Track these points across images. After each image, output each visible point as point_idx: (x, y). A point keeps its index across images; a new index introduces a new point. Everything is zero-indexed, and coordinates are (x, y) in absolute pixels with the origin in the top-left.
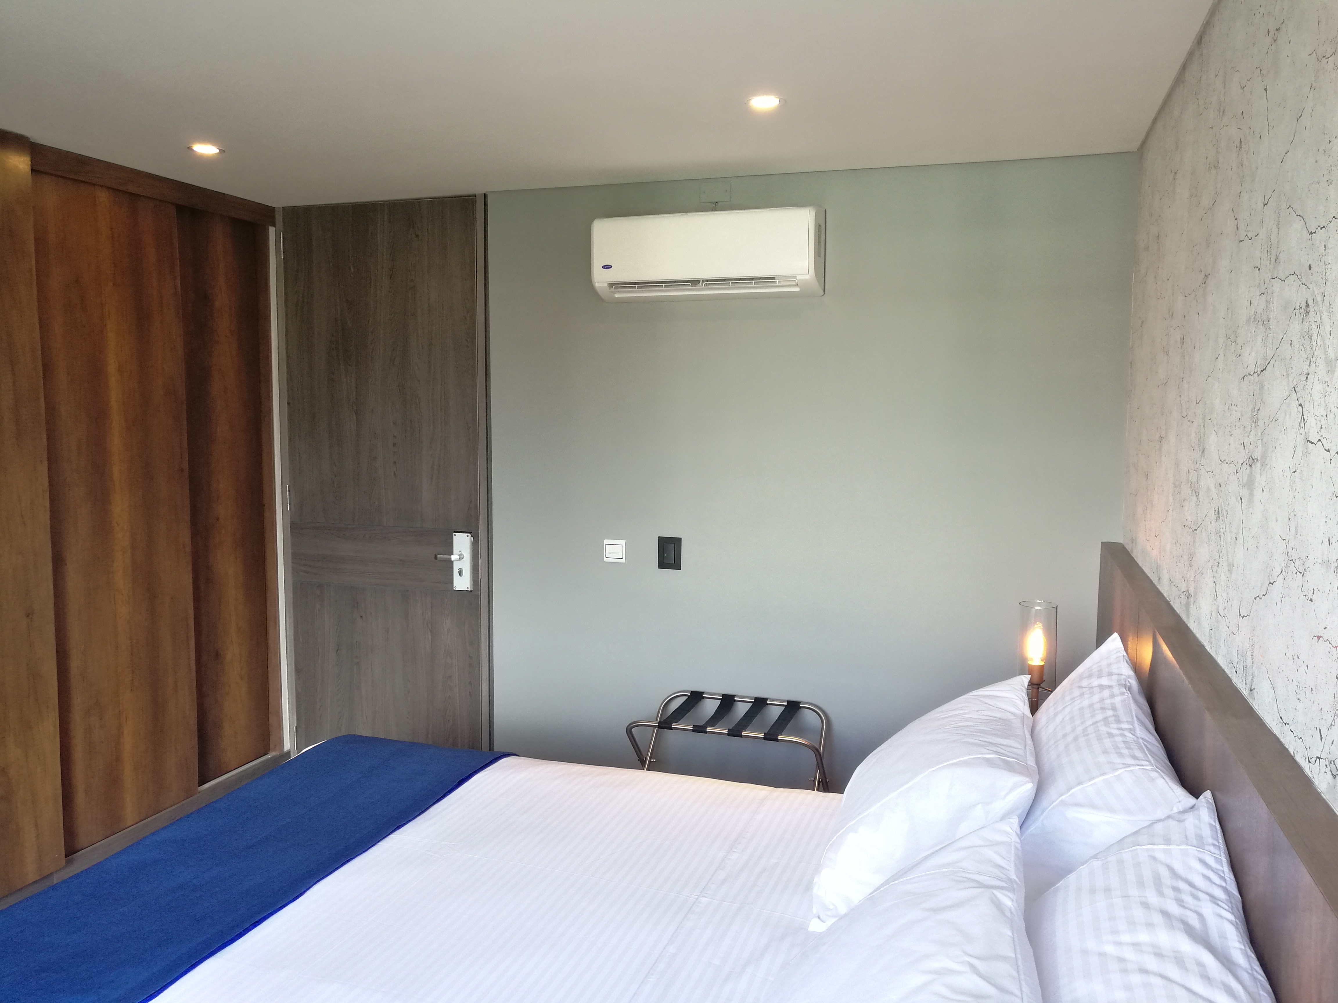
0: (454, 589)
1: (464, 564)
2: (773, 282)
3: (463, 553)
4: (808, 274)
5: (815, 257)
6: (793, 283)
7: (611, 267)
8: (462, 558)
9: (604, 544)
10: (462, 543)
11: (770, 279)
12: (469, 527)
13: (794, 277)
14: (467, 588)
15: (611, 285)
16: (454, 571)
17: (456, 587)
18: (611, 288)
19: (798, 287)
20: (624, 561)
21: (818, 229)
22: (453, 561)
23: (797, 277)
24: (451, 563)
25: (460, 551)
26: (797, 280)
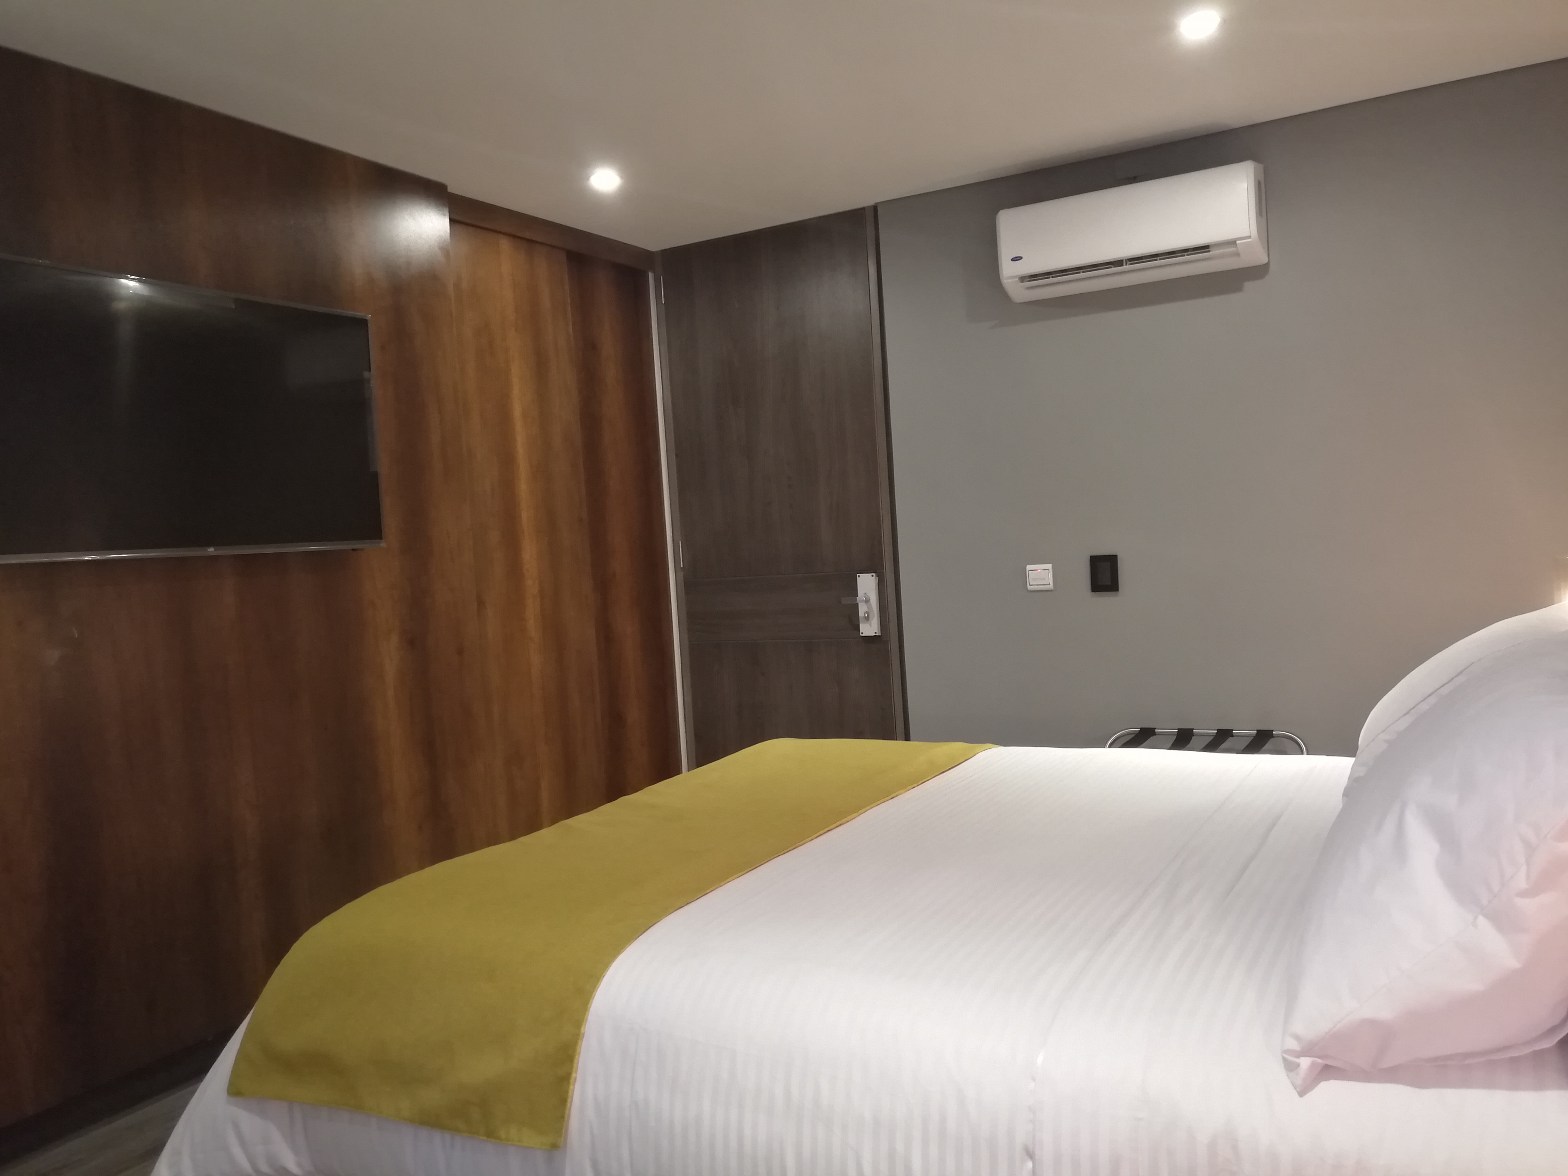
0: (861, 635)
1: (870, 607)
2: (1209, 251)
3: (868, 595)
4: (1250, 237)
5: (1257, 217)
6: (1231, 249)
7: (1021, 258)
8: (867, 601)
9: (1027, 570)
10: (867, 584)
11: (1205, 248)
12: (874, 567)
13: (1232, 243)
14: (876, 633)
15: (1023, 279)
16: (860, 615)
17: (862, 633)
18: (1023, 282)
19: (1237, 254)
20: (1051, 587)
21: (1259, 185)
22: (858, 604)
23: (1237, 242)
24: (856, 606)
25: (865, 594)
26: (1238, 245)
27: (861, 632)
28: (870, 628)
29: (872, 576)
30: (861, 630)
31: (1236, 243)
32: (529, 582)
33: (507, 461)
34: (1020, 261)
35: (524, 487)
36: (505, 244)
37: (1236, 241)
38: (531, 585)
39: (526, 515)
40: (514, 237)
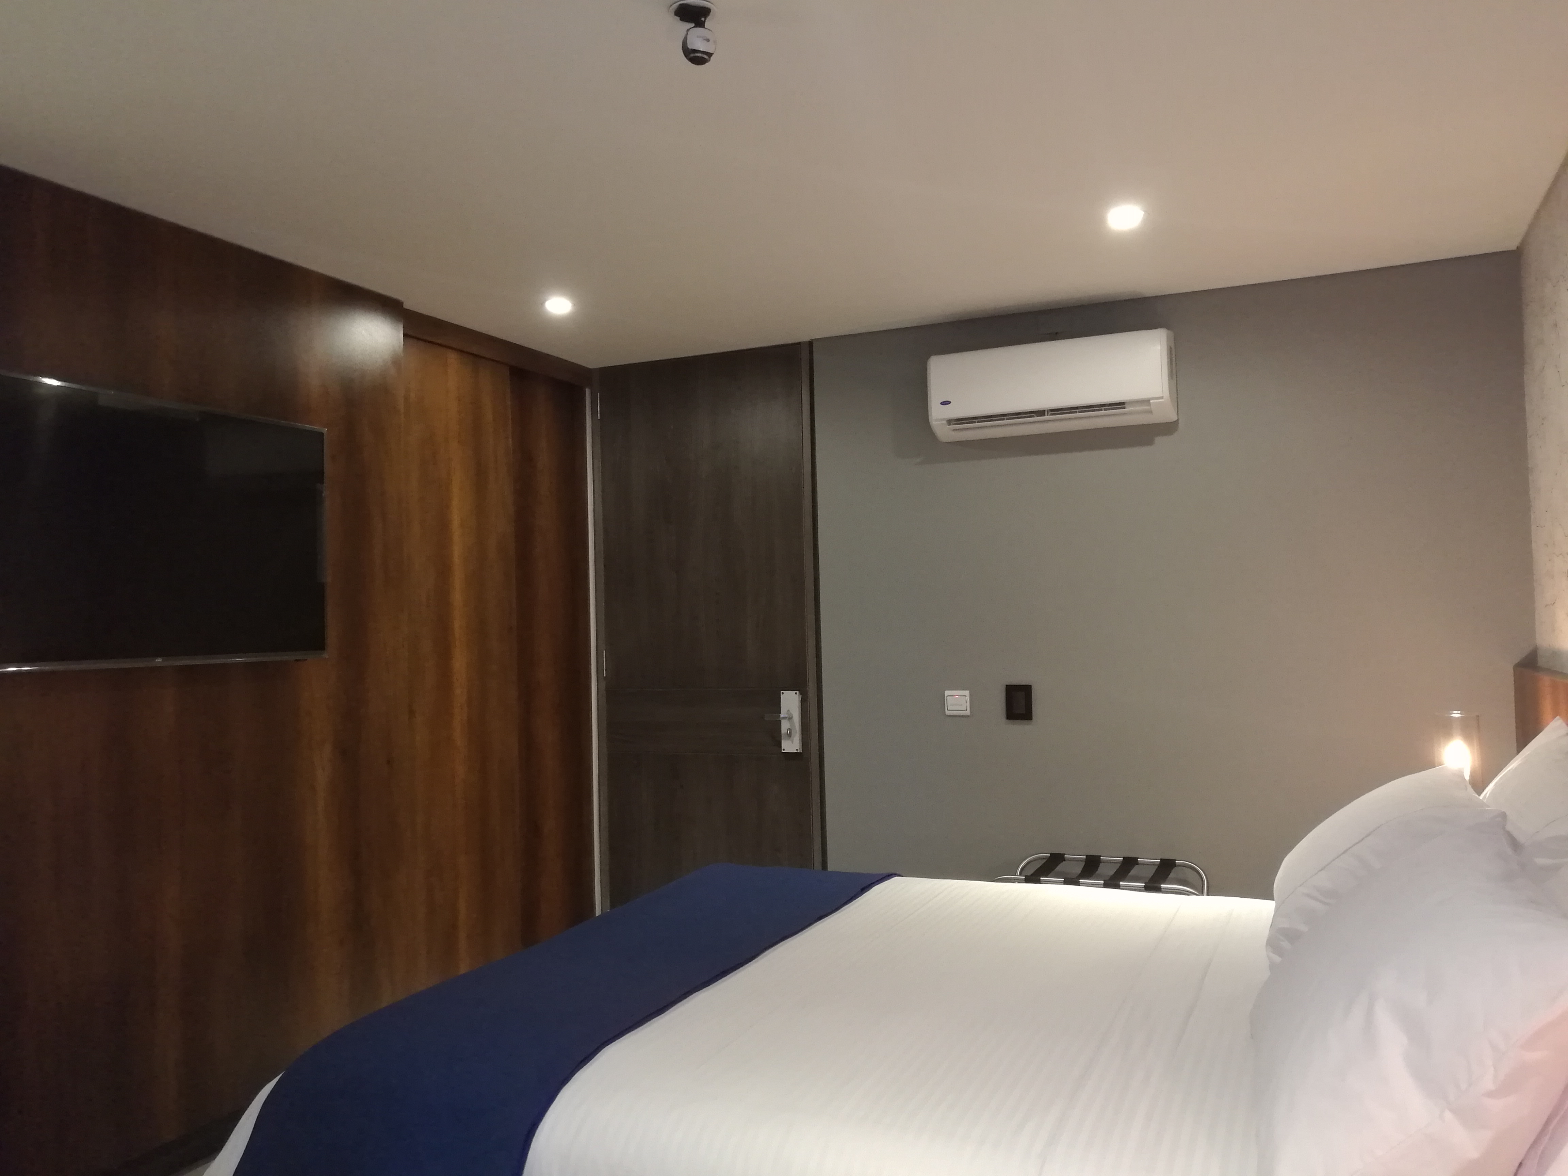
0: (783, 751)
1: (792, 724)
2: (1124, 408)
3: (791, 712)
4: (1162, 398)
5: (1169, 380)
6: (1145, 408)
7: (950, 402)
8: (790, 718)
9: (946, 696)
10: (790, 701)
11: (1121, 405)
12: (798, 685)
13: (1147, 401)
14: (797, 750)
15: (950, 422)
16: (782, 732)
17: (784, 750)
18: (950, 425)
19: (1151, 412)
20: (968, 713)
21: (1170, 351)
22: (780, 721)
23: (1151, 401)
24: (778, 724)
25: (788, 711)
26: (1151, 404)
27: (782, 749)
28: (791, 745)
29: (796, 693)
30: (782, 746)
31: (1150, 403)
32: (458, 691)
33: (444, 570)
34: (949, 405)
35: (458, 597)
36: (453, 358)
37: (1149, 400)
38: (460, 694)
39: (459, 624)
40: (461, 351)
